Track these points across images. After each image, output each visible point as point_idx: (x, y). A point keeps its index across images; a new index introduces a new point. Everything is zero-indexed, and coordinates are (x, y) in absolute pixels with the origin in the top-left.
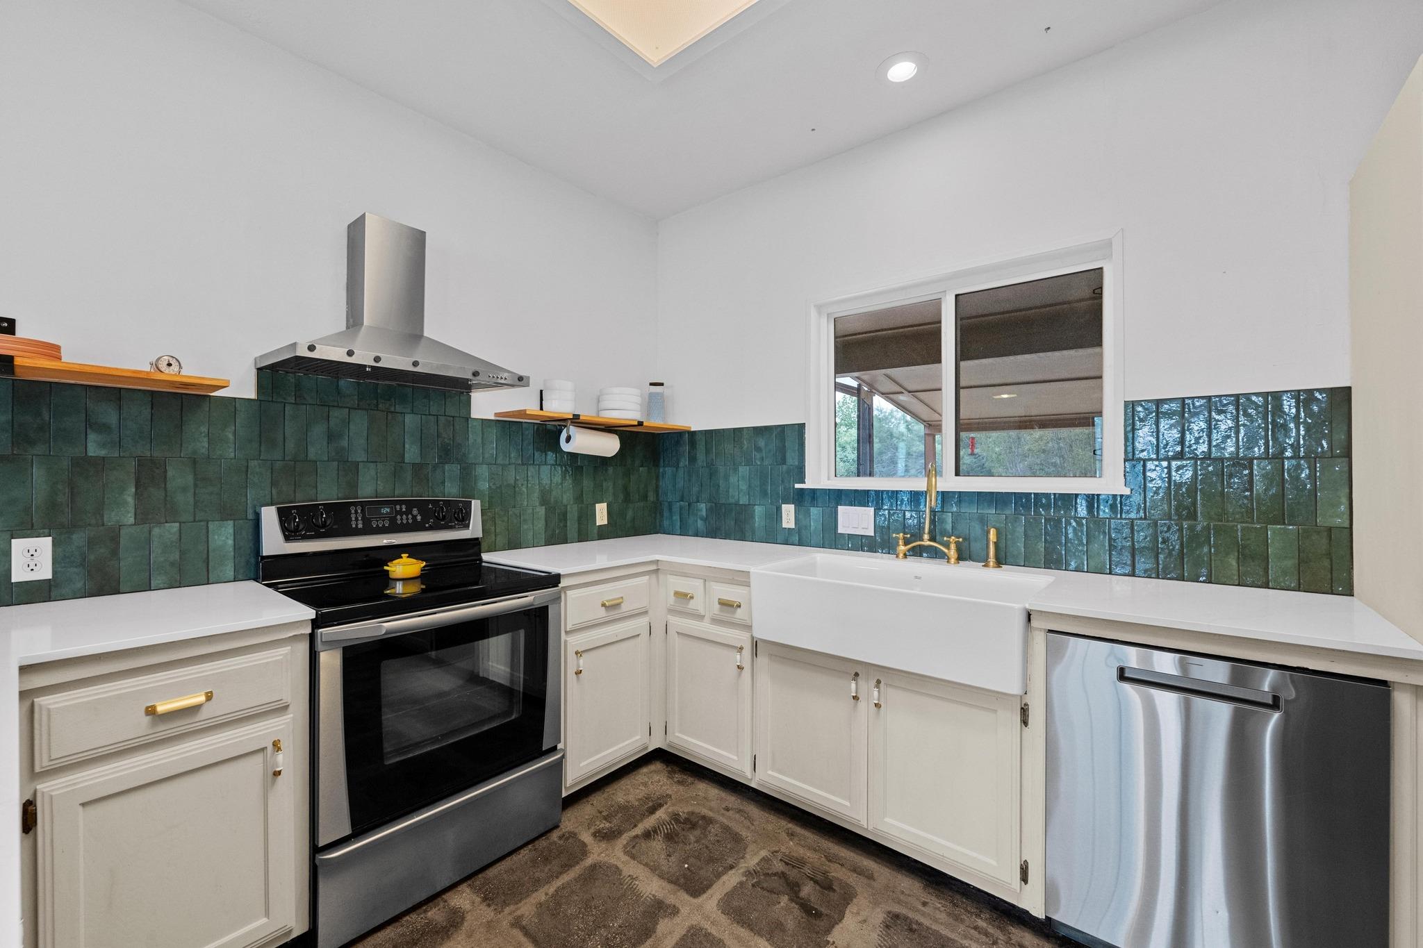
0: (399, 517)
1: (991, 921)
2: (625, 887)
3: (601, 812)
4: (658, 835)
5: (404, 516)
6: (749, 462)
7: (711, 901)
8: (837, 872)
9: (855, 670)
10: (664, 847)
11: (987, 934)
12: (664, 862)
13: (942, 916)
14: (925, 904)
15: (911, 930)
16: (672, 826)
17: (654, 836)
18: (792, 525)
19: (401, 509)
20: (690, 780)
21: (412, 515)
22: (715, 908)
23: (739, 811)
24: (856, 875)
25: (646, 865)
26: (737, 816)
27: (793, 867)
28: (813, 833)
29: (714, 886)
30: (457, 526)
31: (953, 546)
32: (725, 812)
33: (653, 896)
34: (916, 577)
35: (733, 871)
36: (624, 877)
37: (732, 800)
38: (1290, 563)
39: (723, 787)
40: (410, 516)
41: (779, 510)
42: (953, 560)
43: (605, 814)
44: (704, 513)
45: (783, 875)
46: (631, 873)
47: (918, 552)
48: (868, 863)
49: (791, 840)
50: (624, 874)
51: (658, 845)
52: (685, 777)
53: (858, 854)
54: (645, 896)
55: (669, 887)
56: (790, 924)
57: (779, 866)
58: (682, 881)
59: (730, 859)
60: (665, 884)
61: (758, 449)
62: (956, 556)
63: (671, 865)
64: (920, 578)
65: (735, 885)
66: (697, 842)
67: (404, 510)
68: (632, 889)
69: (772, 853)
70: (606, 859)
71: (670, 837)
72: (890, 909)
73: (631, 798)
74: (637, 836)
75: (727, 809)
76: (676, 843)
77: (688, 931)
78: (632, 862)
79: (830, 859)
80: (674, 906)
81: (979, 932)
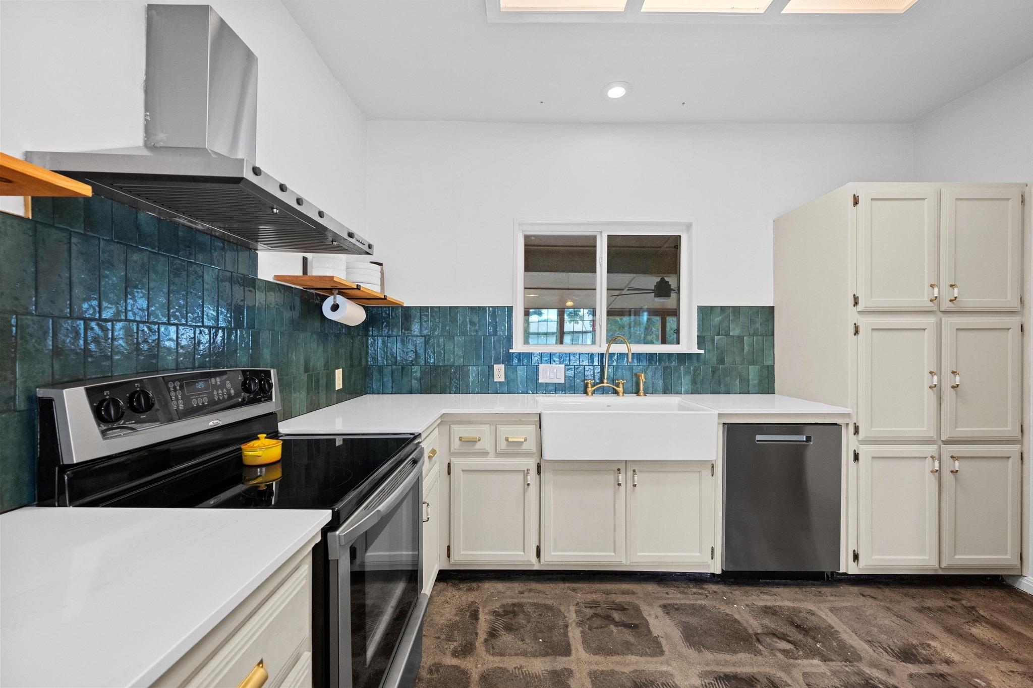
0: (215, 392)
1: (695, 586)
2: (522, 677)
3: (439, 638)
4: (499, 631)
5: (220, 391)
6: (464, 333)
7: (579, 651)
8: (619, 599)
9: (617, 467)
10: (513, 637)
11: (701, 594)
12: (525, 646)
13: (679, 595)
14: (667, 593)
15: (677, 609)
16: (501, 621)
17: (498, 634)
18: (503, 379)
19: (216, 382)
20: (474, 585)
21: (226, 389)
22: (588, 655)
23: (530, 590)
24: (627, 596)
25: (516, 655)
26: (532, 594)
27: (595, 607)
28: (583, 583)
29: (571, 643)
30: (263, 399)
31: (621, 385)
32: (522, 595)
33: (545, 670)
34: (608, 406)
35: (570, 629)
36: (512, 671)
37: (517, 586)
38: (756, 382)
39: (503, 580)
40: (225, 391)
41: (491, 369)
42: (621, 394)
43: (443, 637)
44: (418, 374)
45: (596, 615)
46: (515, 666)
47: (604, 391)
48: (625, 586)
49: (577, 593)
50: (510, 670)
51: (506, 638)
52: (469, 585)
53: (615, 584)
54: (541, 674)
55: (548, 659)
56: (632, 639)
57: (589, 612)
58: (550, 651)
59: (560, 622)
60: (543, 659)
61: (473, 324)
62: (622, 392)
63: (529, 645)
64: (610, 406)
65: (581, 635)
66: (529, 622)
67: (219, 383)
68: (527, 675)
69: (576, 605)
70: (485, 667)
71: (509, 628)
72: (659, 604)
73: (448, 616)
74: (486, 641)
75: (522, 593)
76: (517, 630)
77: (591, 678)
78: (505, 658)
79: (607, 593)
80: (565, 669)
81: (697, 595)
